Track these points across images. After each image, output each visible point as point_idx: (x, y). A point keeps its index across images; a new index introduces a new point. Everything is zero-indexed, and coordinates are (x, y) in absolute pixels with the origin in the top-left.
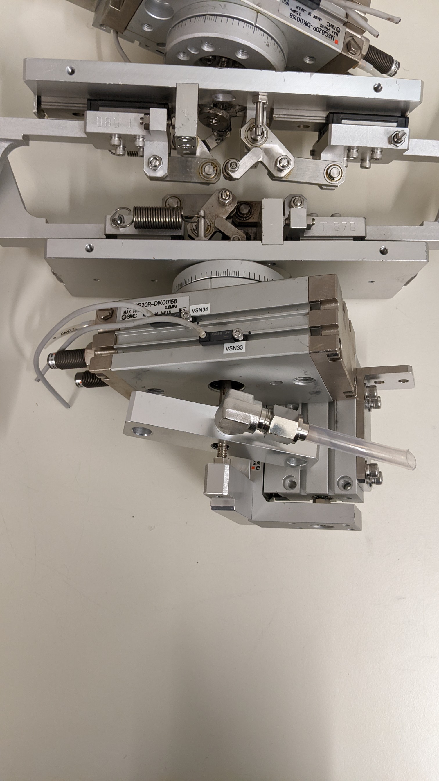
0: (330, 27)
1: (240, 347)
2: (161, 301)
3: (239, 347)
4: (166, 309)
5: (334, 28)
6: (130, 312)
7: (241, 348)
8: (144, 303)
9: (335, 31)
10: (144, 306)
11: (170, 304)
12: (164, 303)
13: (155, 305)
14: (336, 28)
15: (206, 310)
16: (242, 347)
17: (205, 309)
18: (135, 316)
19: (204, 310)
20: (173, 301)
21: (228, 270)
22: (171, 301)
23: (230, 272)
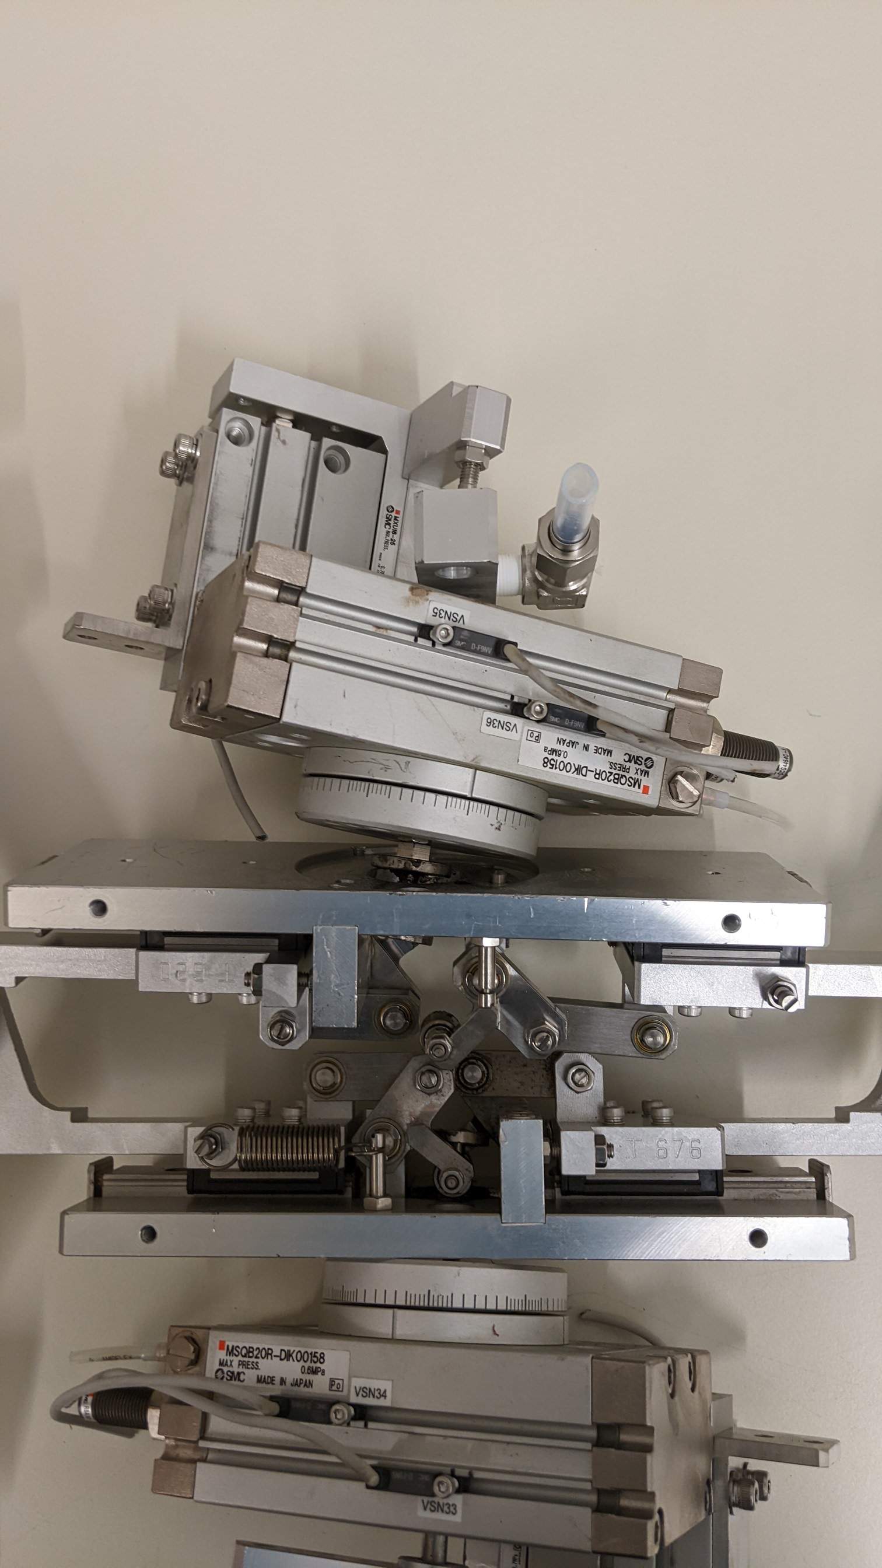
0: (631, 762)
1: (452, 1509)
2: (294, 1351)
3: (449, 1508)
4: (303, 1373)
5: (640, 763)
6: (231, 1365)
7: (454, 1511)
8: (258, 1348)
9: (643, 767)
10: (259, 1355)
11: (311, 1362)
12: (299, 1359)
13: (281, 1359)
14: (643, 761)
15: (383, 1396)
16: (455, 1509)
17: (381, 1393)
18: (242, 1377)
19: (379, 1396)
20: (317, 1357)
21: (429, 1291)
22: (313, 1355)
23: (434, 1296)
